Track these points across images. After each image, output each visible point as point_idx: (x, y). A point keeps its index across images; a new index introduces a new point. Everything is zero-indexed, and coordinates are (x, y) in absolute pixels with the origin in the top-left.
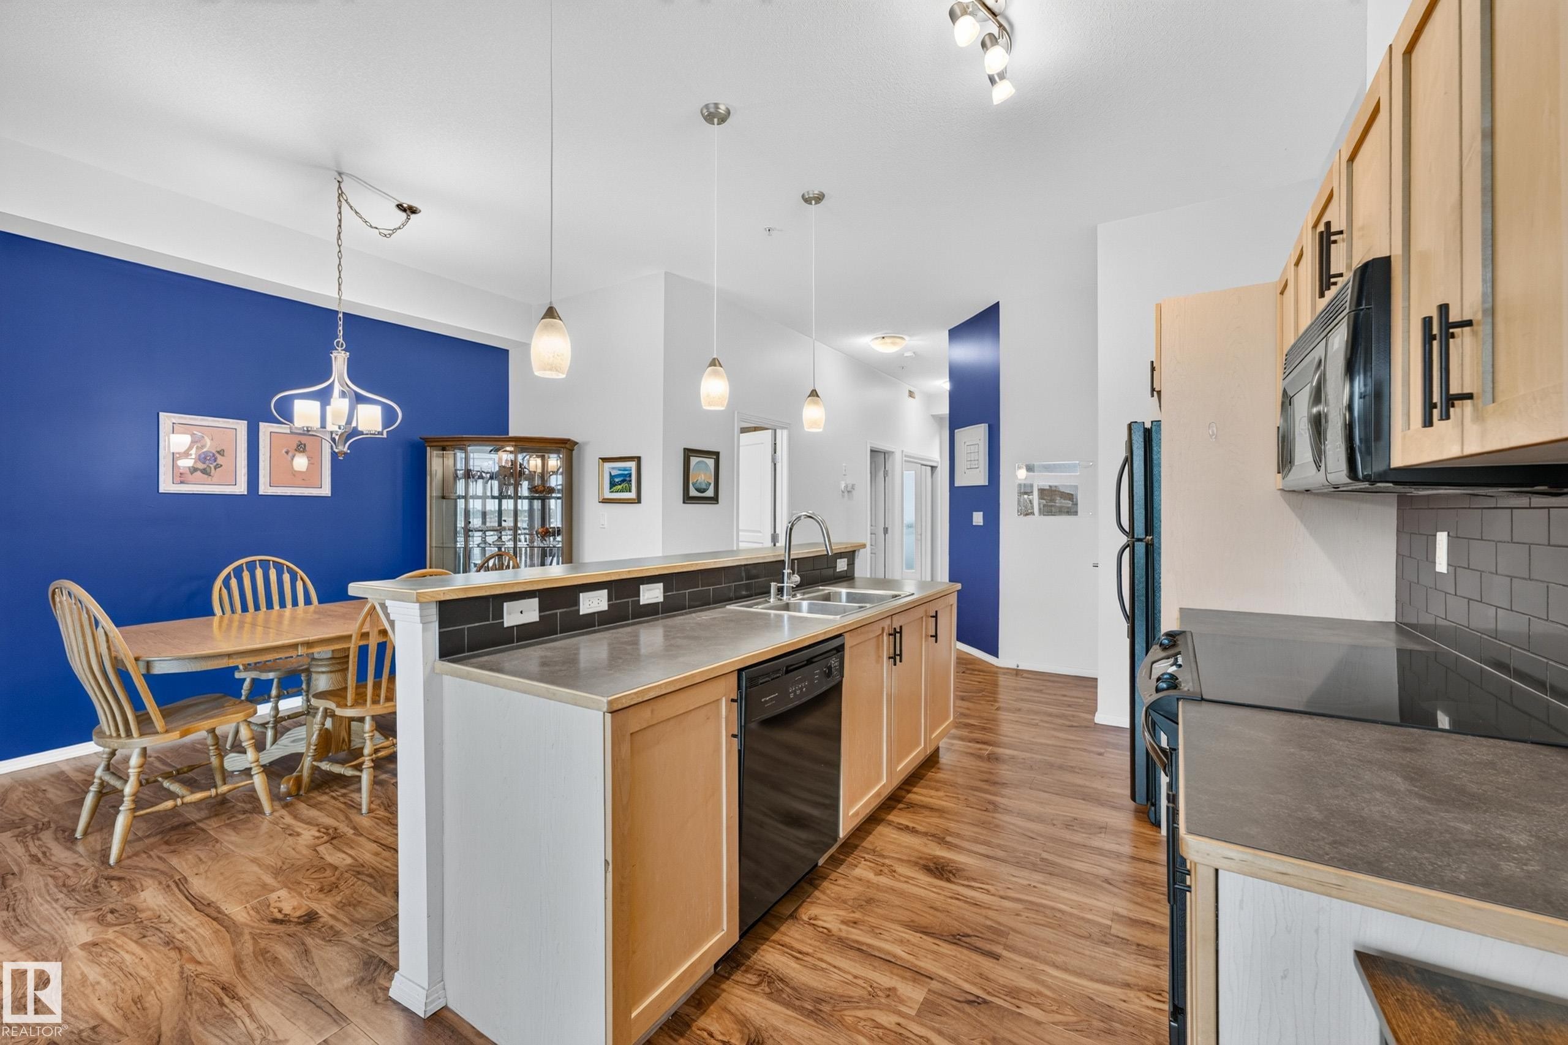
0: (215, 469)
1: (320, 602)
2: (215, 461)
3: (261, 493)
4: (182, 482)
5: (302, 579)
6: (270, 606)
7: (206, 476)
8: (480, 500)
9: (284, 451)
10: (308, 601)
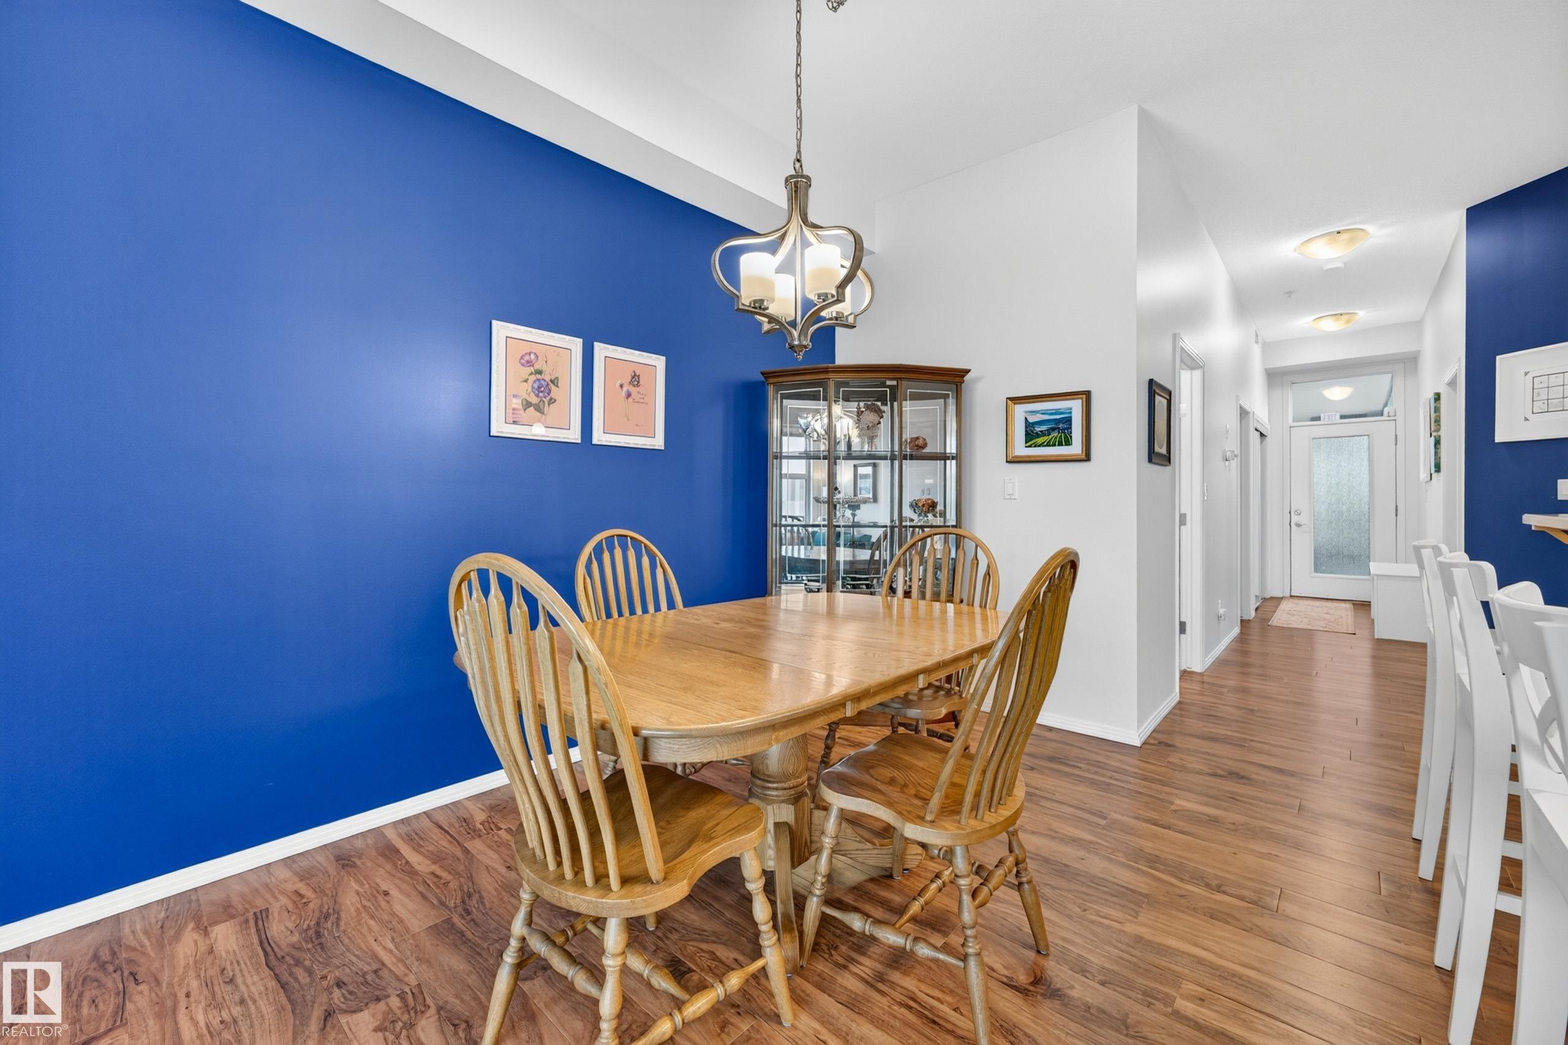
0: (549, 405)
1: (685, 606)
2: (549, 394)
3: (595, 441)
4: (515, 423)
5: (662, 566)
6: (632, 612)
7: (538, 414)
8: (804, 461)
9: (618, 385)
10: (671, 605)
